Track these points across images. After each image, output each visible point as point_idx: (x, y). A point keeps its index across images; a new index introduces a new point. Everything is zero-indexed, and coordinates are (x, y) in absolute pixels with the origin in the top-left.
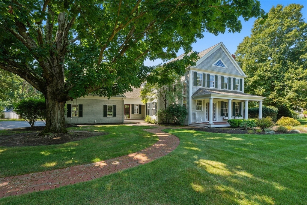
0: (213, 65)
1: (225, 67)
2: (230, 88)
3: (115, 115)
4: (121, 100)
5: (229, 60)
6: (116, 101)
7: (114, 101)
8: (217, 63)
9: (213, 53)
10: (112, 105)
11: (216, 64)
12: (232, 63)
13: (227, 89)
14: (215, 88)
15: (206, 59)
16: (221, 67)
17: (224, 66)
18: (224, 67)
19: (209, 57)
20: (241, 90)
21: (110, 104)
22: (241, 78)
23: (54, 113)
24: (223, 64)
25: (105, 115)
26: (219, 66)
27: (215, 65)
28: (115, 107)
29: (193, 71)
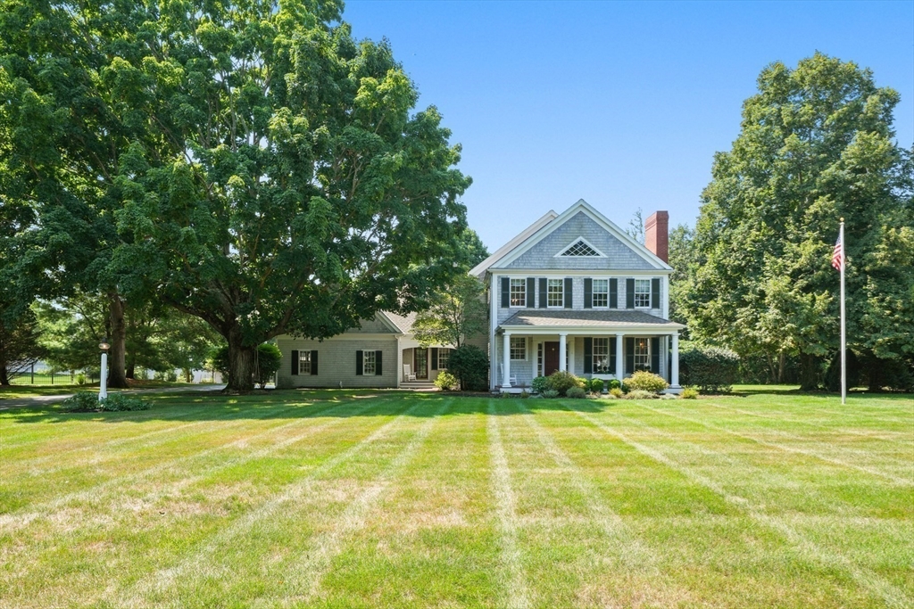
0: (558, 255)
1: (598, 255)
2: (614, 304)
3: (379, 372)
4: (392, 339)
5: (612, 237)
6: (381, 342)
7: (377, 341)
8: (572, 249)
9: (559, 229)
10: (374, 350)
11: (568, 252)
12: (621, 243)
13: (606, 308)
14: (565, 307)
15: (536, 246)
16: (585, 256)
17: (593, 253)
18: (593, 256)
19: (544, 240)
20: (656, 304)
21: (370, 348)
22: (656, 276)
23: (237, 364)
24: (589, 249)
25: (359, 372)
26: (576, 256)
27: (564, 254)
28: (379, 354)
29: (499, 277)
